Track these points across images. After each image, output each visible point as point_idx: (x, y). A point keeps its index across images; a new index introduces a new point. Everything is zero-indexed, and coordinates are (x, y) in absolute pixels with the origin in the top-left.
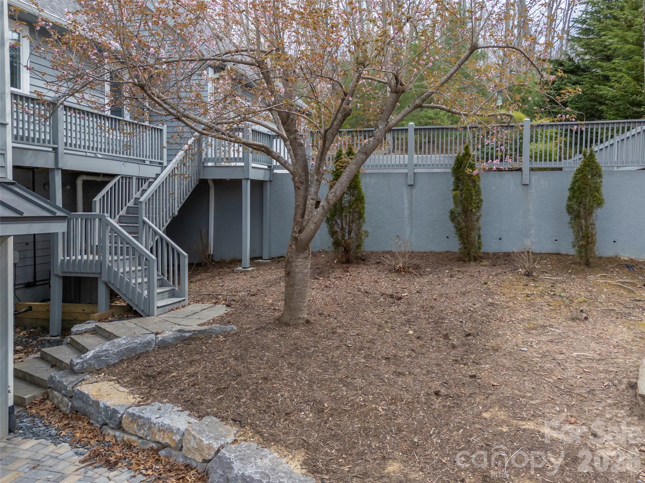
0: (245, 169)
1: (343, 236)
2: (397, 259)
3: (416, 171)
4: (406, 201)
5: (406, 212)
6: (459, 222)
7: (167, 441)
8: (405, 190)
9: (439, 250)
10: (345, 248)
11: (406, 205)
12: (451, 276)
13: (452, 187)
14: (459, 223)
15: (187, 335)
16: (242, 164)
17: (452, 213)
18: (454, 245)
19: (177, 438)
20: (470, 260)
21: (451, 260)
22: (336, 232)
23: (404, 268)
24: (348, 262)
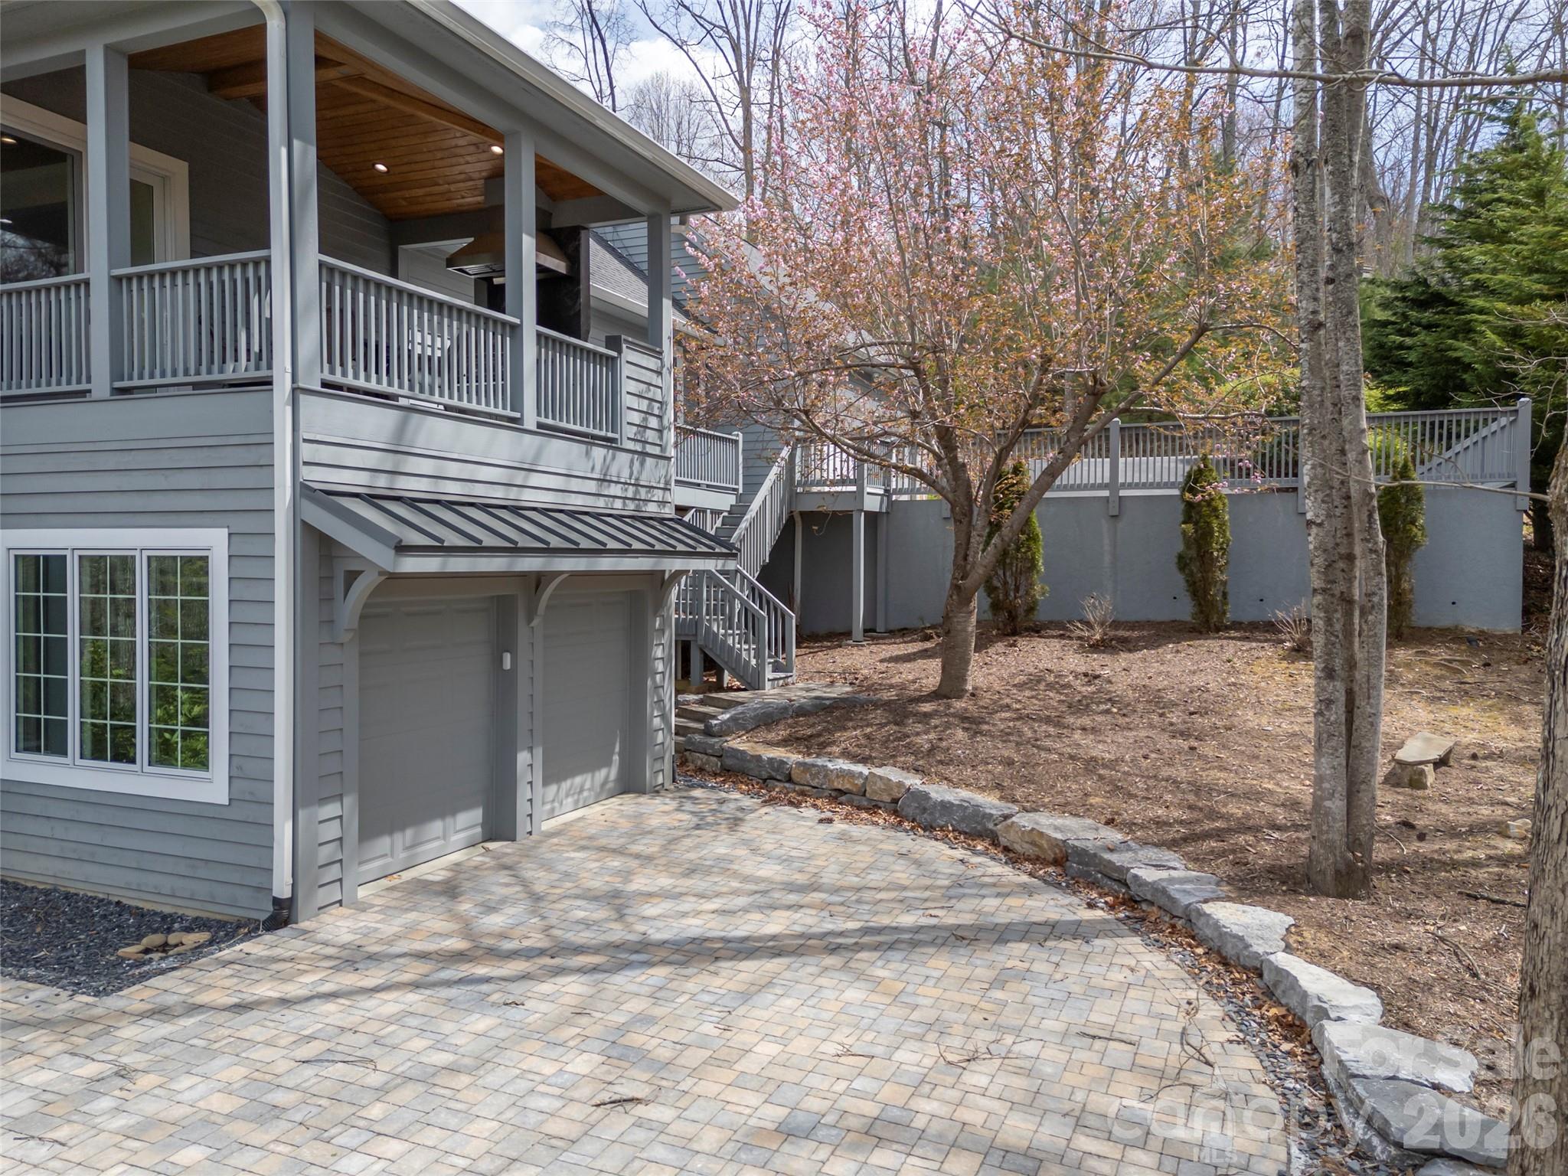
0: (859, 495)
1: (1007, 595)
2: (1092, 628)
3: (1123, 493)
4: (1106, 541)
5: (1107, 559)
6: (1192, 571)
7: (848, 786)
8: (1105, 525)
9: (1160, 619)
10: (1010, 613)
11: (1107, 548)
12: (1178, 651)
13: (1181, 518)
14: (1191, 574)
15: (828, 702)
16: (853, 488)
17: (1180, 557)
18: (1185, 610)
19: (860, 781)
20: (1209, 630)
21: (1180, 631)
22: (996, 588)
23: (1103, 640)
24: (1015, 633)
